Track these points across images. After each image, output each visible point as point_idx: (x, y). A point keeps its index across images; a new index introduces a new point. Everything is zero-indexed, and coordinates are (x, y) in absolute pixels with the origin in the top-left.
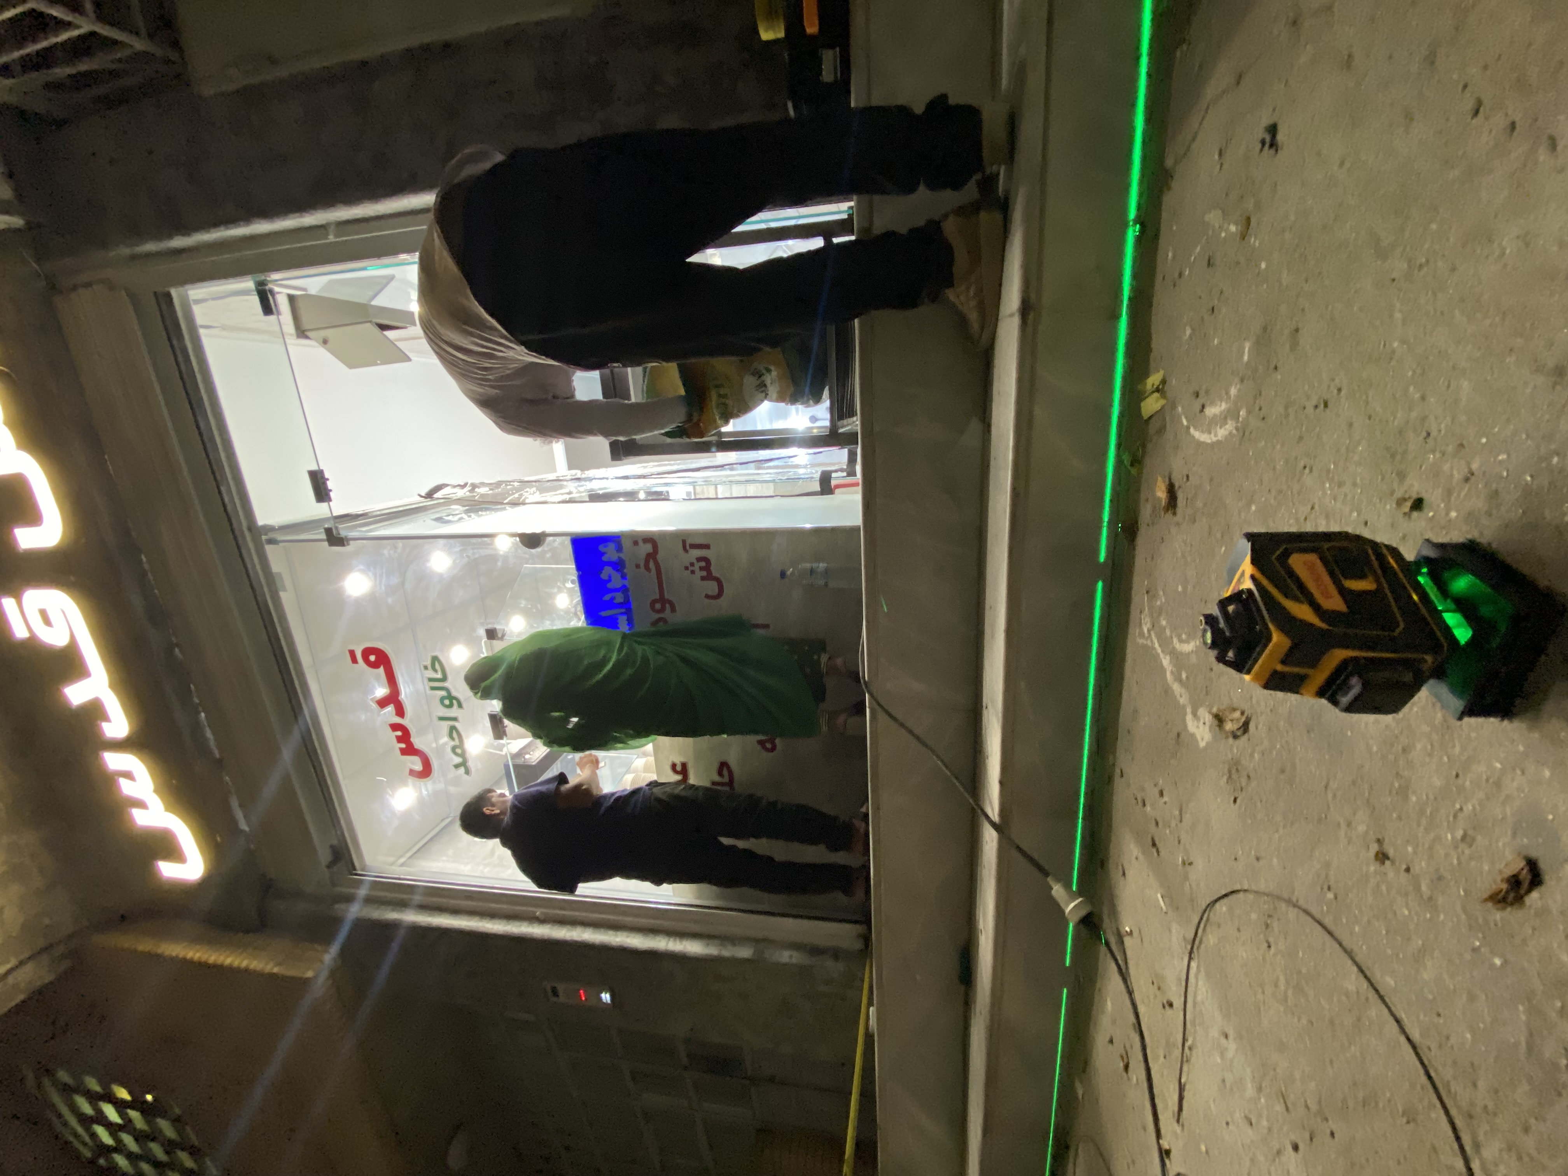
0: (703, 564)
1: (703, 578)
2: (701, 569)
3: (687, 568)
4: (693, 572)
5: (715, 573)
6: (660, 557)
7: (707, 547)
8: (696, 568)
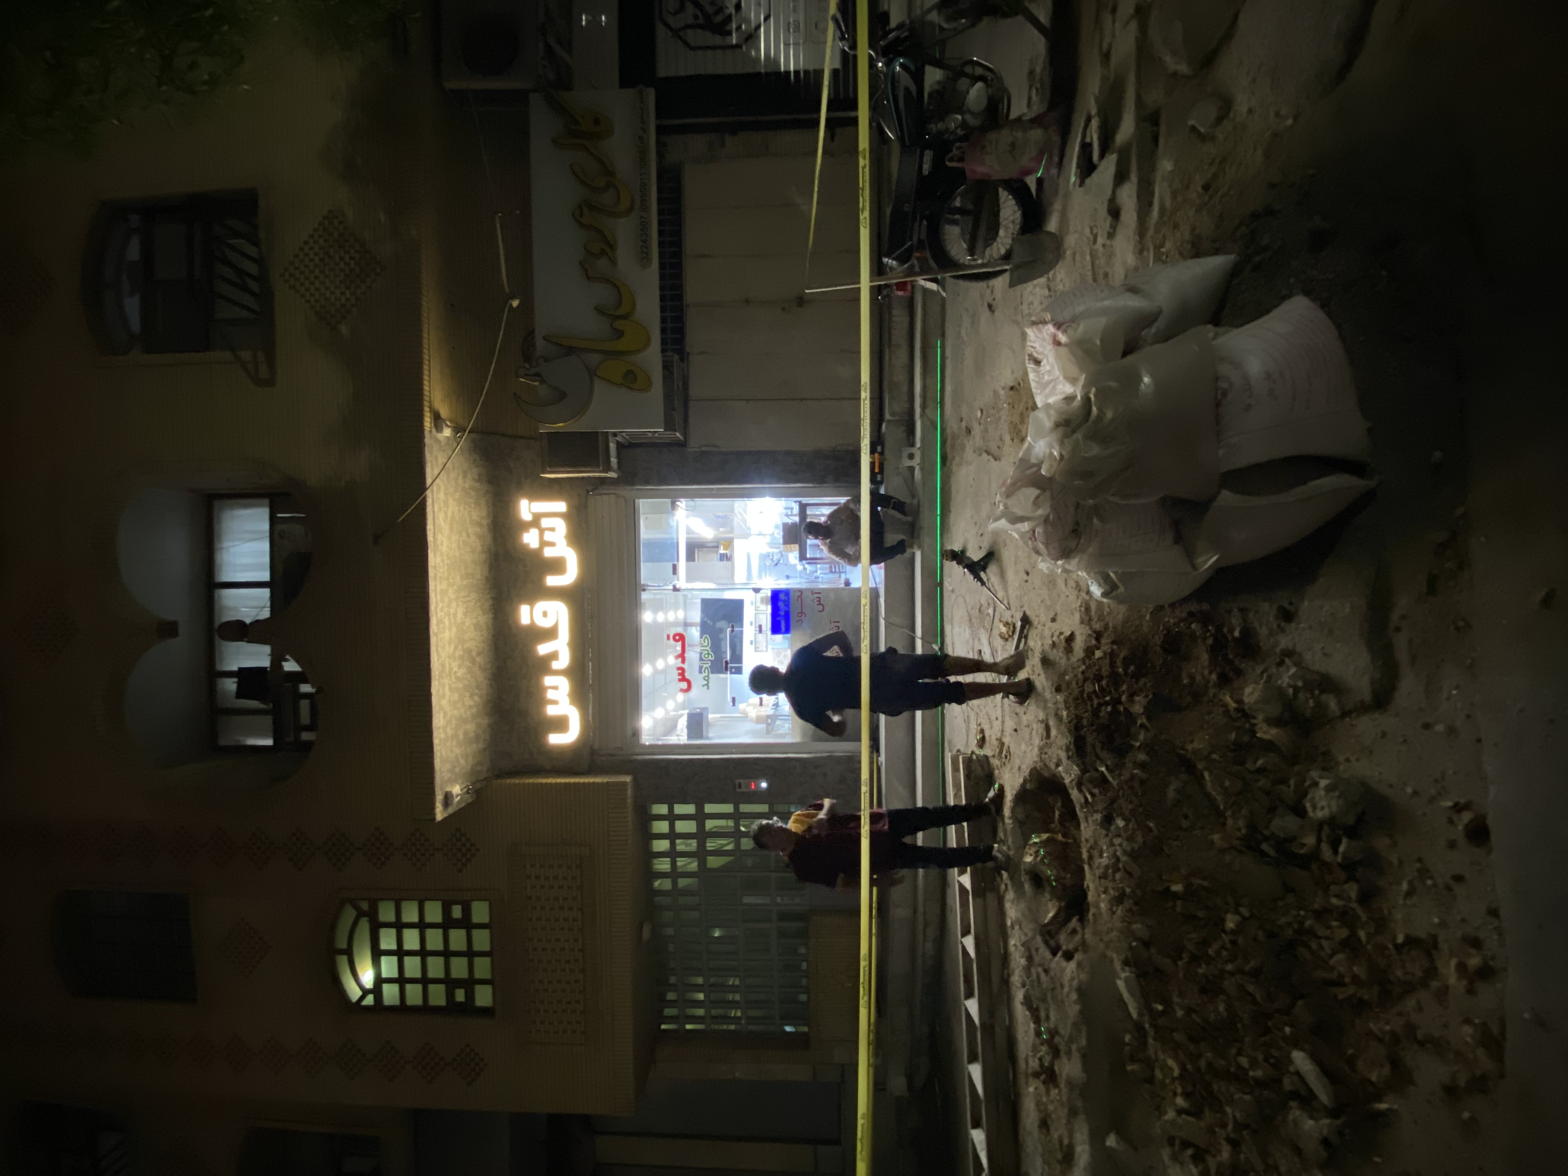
0: (818, 599)
1: (818, 605)
2: (818, 601)
3: (812, 601)
4: (814, 602)
5: (822, 603)
6: (802, 597)
7: (820, 593)
8: (815, 601)
